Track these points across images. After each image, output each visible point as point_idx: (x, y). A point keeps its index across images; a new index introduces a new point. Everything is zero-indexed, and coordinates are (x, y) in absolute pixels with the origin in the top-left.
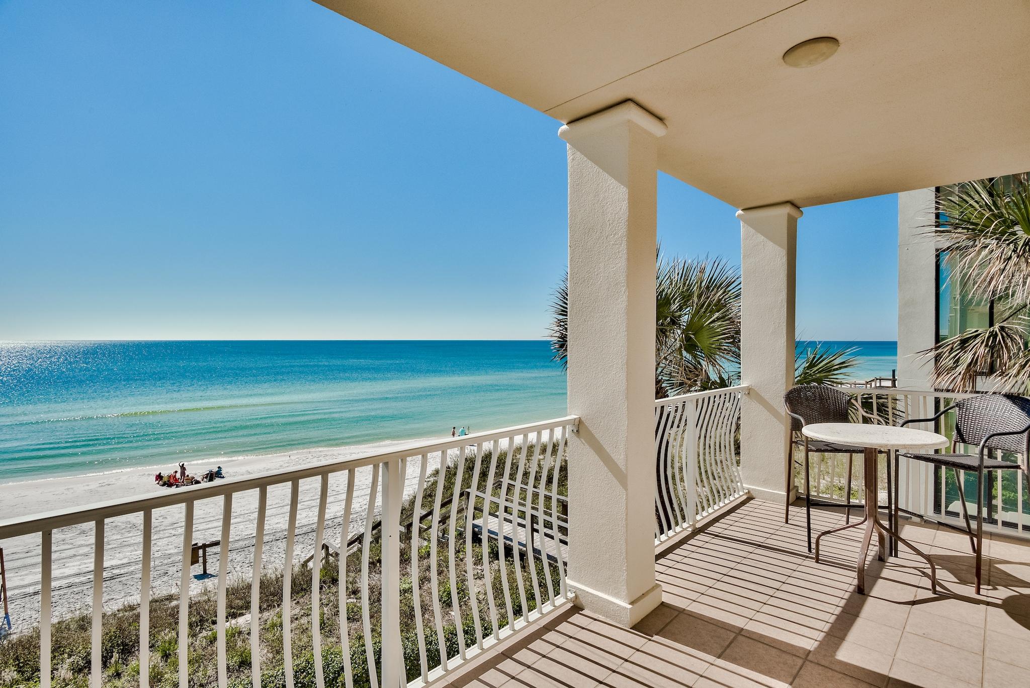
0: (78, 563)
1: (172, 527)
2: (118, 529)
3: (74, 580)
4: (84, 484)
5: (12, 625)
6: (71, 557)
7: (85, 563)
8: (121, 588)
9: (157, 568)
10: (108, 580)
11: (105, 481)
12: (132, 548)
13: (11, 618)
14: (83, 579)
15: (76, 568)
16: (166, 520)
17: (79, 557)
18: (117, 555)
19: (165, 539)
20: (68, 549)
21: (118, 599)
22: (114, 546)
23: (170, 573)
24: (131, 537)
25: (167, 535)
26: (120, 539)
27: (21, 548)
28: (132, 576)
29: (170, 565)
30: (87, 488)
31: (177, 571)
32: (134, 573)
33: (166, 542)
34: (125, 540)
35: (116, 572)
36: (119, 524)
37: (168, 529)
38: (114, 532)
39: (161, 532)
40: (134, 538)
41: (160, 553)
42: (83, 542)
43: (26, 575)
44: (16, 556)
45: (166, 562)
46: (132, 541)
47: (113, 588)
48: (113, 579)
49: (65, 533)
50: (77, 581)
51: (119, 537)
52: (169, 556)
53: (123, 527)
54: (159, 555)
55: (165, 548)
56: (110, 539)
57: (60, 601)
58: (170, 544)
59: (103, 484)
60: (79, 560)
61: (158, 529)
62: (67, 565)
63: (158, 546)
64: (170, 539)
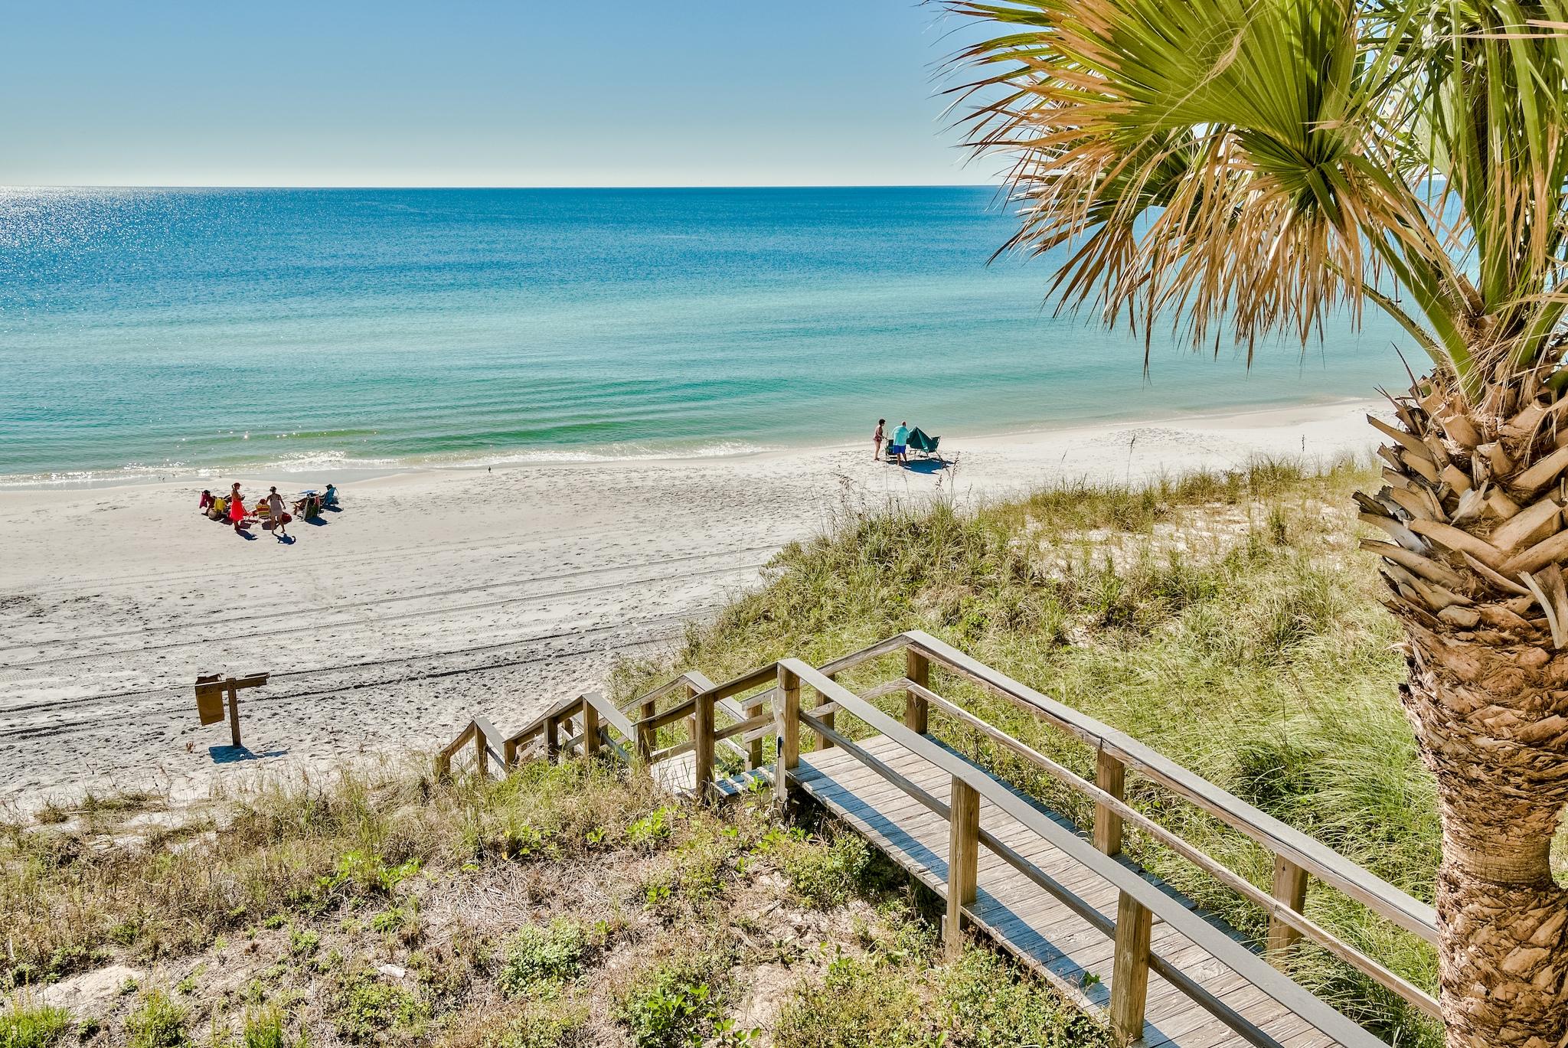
0: (7, 684)
1: (206, 620)
2: (104, 612)
4: (70, 504)
7: (19, 687)
8: (61, 759)
9: (149, 719)
10: (45, 735)
11: (110, 499)
12: (116, 662)
16: (200, 602)
17: (12, 672)
18: (84, 676)
19: (185, 648)
21: (45, 787)
22: (86, 652)
23: (169, 734)
24: (123, 634)
25: (192, 639)
26: (100, 637)
28: (93, 732)
29: (174, 715)
30: (72, 512)
31: (183, 733)
32: (100, 724)
33: (185, 656)
34: (109, 640)
35: (68, 716)
36: (110, 601)
37: (198, 625)
38: (95, 618)
39: (183, 631)
40: (126, 637)
41: (165, 680)
42: (30, 637)
45: (168, 704)
46: (122, 647)
47: (47, 756)
48: (54, 734)
49: (6, 611)
51: (99, 632)
52: (178, 692)
53: (115, 608)
54: (162, 686)
55: (180, 670)
56: (81, 635)
58: (191, 660)
59: (105, 507)
60: (11, 677)
61: (178, 621)
63: (166, 664)
64: (195, 648)
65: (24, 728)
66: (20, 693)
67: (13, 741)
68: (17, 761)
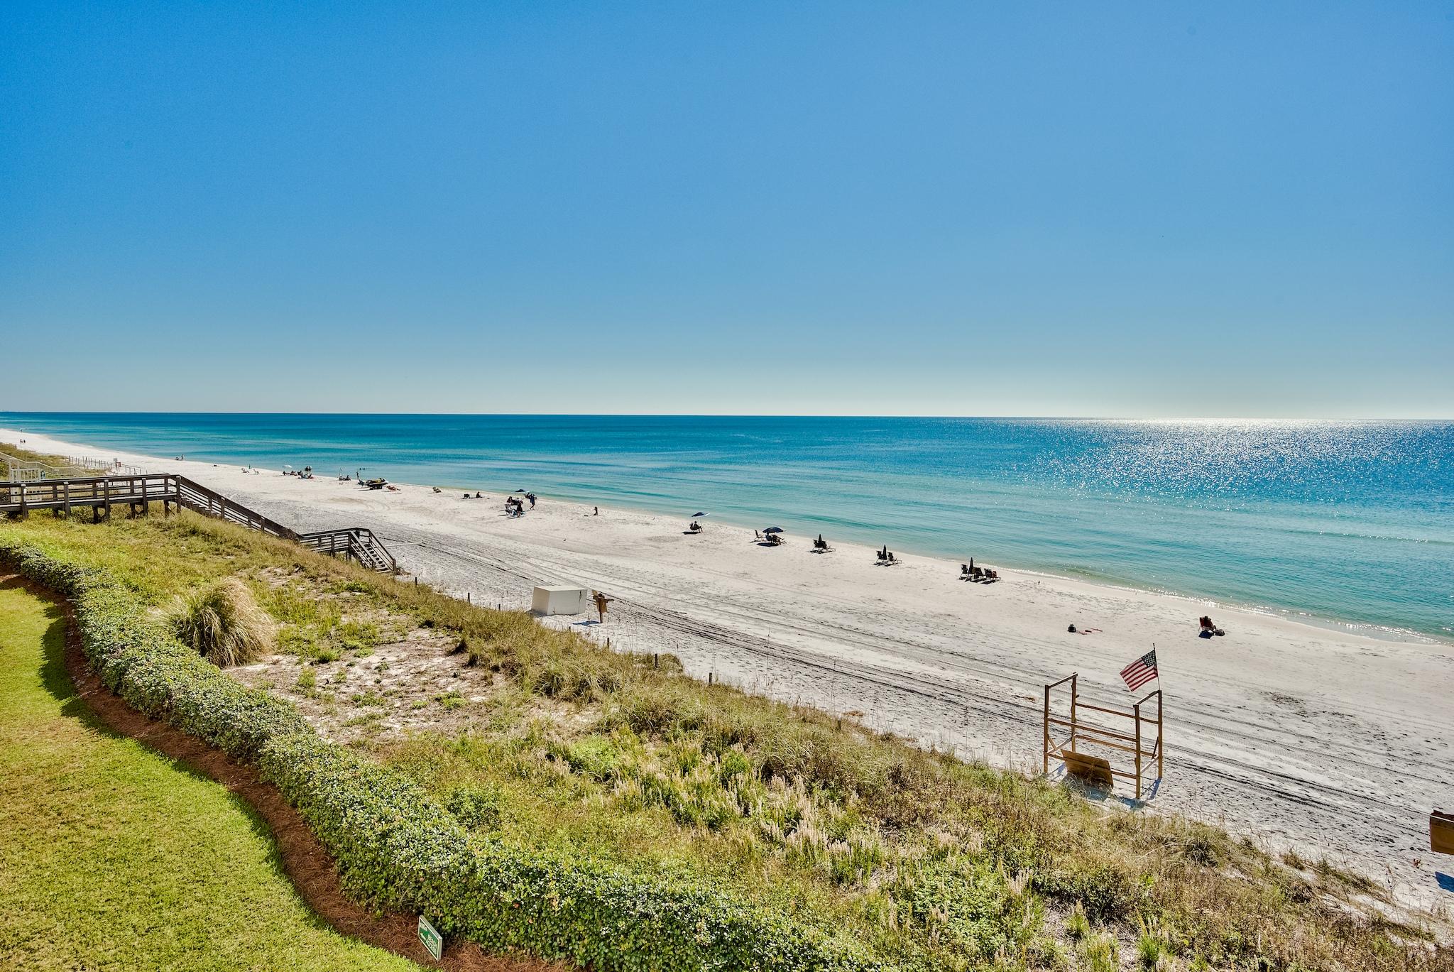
0: (1272, 755)
1: (1448, 767)
2: (1354, 729)
3: (1254, 776)
4: (1339, 643)
5: (1156, 796)
6: (1267, 742)
7: (1281, 760)
8: (1305, 824)
9: (1381, 824)
10: (1295, 801)
11: (1373, 648)
12: (1359, 770)
13: (1160, 785)
14: (1265, 781)
15: (1266, 760)
16: (1444, 750)
17: (1277, 747)
18: (1331, 771)
19: (1422, 781)
20: (1270, 729)
21: (1290, 838)
22: (1333, 754)
23: (1398, 844)
24: (1368, 751)
25: (1430, 776)
26: (1348, 747)
27: (1219, 702)
28: (1333, 815)
29: (1406, 831)
30: (1340, 649)
31: (1412, 849)
32: (1339, 811)
33: (1422, 788)
34: (1356, 752)
35: (1315, 795)
36: (1361, 723)
37: (1437, 767)
38: (1346, 731)
39: (1423, 767)
40: (1370, 754)
41: (1401, 800)
42: (1294, 728)
43: (1207, 740)
44: (1209, 710)
45: (1402, 820)
46: (1365, 760)
47: (1294, 817)
48: (1302, 803)
49: (1280, 705)
50: (1257, 779)
51: (1348, 743)
52: (1413, 815)
53: (1364, 730)
54: (1397, 804)
55: (1415, 797)
56: (1333, 740)
57: (1220, 795)
58: (1427, 793)
59: (1367, 652)
60: (1276, 751)
61: (1420, 758)
62: (1257, 750)
63: (1403, 788)
64: (1433, 786)
65: (1280, 790)
66: (1281, 764)
67: (1271, 795)
68: (1273, 810)
